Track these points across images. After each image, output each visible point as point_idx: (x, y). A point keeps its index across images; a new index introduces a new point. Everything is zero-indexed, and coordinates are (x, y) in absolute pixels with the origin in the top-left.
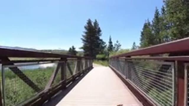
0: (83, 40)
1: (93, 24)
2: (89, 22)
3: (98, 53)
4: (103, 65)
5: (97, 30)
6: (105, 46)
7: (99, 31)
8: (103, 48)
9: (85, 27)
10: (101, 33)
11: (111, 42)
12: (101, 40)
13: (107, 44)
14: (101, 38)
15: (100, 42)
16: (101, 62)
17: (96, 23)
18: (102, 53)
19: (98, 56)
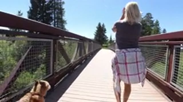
0: (95, 35)
1: (101, 25)
2: (99, 24)
3: (103, 43)
4: (106, 49)
5: (104, 30)
6: (108, 40)
7: (105, 30)
8: (107, 41)
9: (97, 28)
10: (106, 32)
11: (111, 38)
12: (106, 36)
13: (109, 39)
14: (106, 34)
15: (104, 37)
16: (105, 48)
17: (103, 25)
18: (106, 44)
19: (103, 45)
